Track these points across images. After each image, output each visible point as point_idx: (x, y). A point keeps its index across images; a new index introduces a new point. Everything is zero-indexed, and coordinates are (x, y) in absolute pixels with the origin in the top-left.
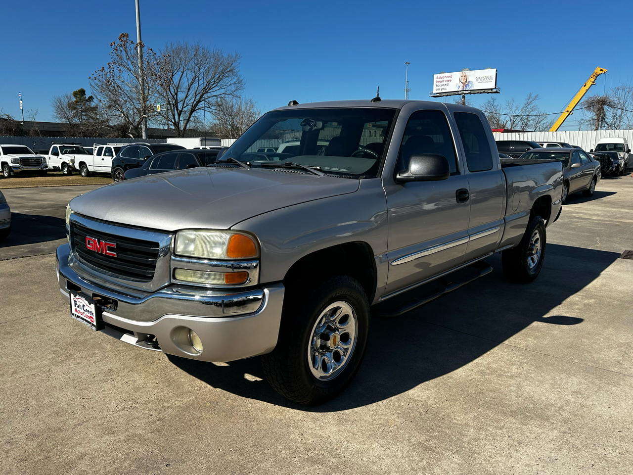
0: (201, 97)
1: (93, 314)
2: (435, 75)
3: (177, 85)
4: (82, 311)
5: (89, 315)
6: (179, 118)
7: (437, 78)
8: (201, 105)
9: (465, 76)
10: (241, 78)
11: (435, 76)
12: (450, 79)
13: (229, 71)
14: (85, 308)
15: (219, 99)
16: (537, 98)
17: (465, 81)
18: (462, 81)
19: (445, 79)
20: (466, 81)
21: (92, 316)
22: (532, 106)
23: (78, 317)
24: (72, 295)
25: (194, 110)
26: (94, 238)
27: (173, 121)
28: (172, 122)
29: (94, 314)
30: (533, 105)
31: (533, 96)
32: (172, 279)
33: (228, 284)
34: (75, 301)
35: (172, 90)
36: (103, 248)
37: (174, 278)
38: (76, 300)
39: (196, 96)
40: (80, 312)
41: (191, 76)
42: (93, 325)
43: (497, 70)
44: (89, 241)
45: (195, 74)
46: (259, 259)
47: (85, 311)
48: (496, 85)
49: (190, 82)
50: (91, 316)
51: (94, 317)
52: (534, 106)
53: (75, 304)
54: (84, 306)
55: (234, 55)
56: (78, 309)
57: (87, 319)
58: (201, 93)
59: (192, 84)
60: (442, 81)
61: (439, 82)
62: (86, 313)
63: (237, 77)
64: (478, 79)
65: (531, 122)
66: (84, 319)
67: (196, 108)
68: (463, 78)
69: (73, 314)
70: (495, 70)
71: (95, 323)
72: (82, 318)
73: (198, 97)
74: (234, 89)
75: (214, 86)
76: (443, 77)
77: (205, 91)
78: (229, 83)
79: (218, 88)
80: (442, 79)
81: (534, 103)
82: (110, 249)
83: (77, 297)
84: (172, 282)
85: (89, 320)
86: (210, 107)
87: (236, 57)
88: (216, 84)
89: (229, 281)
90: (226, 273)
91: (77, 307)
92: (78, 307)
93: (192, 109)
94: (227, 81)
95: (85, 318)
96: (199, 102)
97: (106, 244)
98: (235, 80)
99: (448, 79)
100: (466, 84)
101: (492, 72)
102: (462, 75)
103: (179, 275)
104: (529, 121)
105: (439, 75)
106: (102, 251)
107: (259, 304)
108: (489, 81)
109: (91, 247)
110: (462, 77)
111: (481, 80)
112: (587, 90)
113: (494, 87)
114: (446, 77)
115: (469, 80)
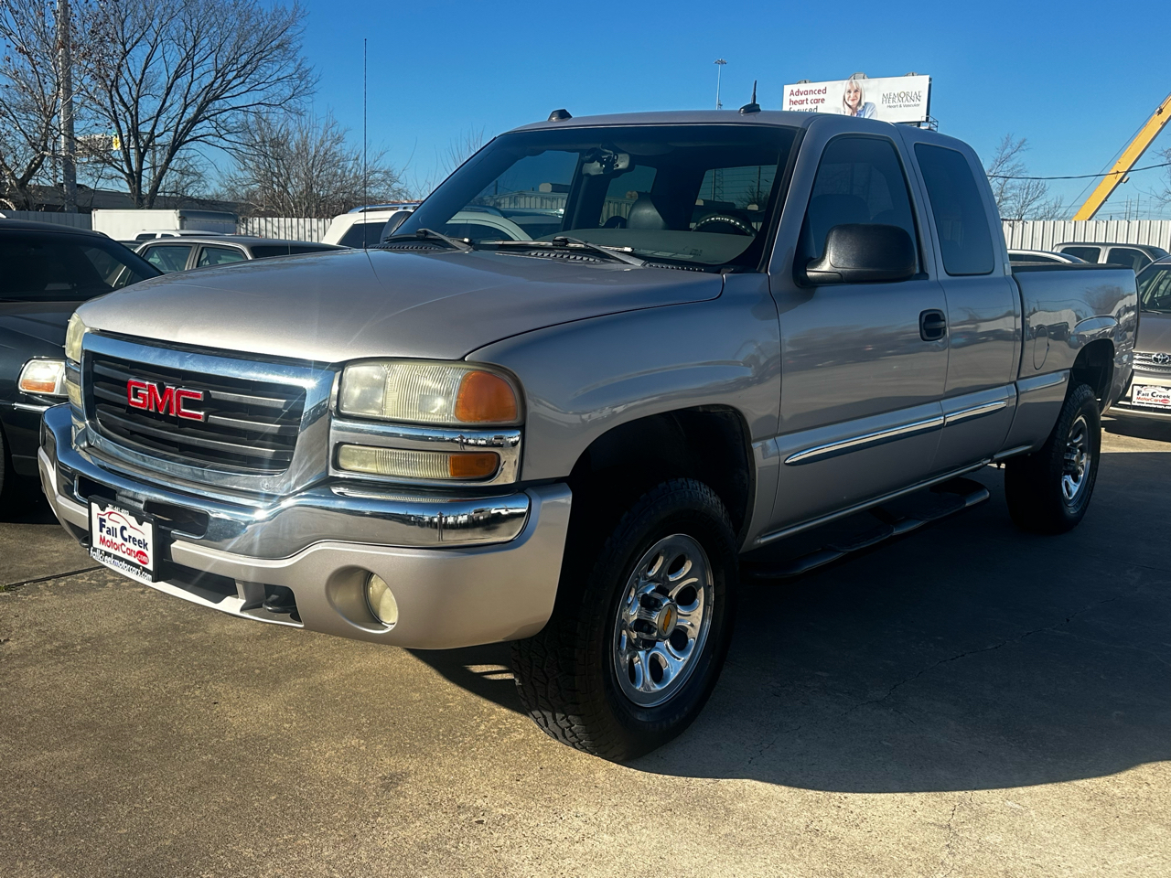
0: (200, 110)
1: (145, 545)
2: (785, 87)
3: (140, 77)
4: (119, 540)
5: (137, 548)
6: (141, 163)
7: (792, 94)
8: (199, 129)
9: (856, 91)
10: (307, 66)
11: (788, 89)
12: (821, 96)
13: (278, 47)
14: (126, 534)
15: (252, 118)
16: (1024, 147)
17: (857, 102)
18: (850, 103)
19: (810, 97)
20: (859, 103)
21: (144, 551)
22: (1010, 164)
23: (107, 554)
24: (95, 507)
25: (181, 143)
26: (150, 381)
27: (127, 171)
28: (123, 171)
29: (150, 546)
30: (1014, 162)
31: (1015, 141)
32: (331, 468)
33: (455, 478)
34: (102, 520)
35: (124, 90)
36: (170, 402)
37: (337, 467)
38: (106, 517)
39: (186, 107)
40: (112, 544)
41: (175, 56)
42: (145, 570)
43: (930, 79)
44: (135, 390)
45: (187, 54)
46: (521, 427)
47: (125, 540)
48: (928, 114)
49: (172, 71)
50: (142, 550)
51: (150, 553)
52: (1016, 166)
53: (102, 526)
54: (123, 528)
55: (290, 9)
56: (108, 538)
57: (131, 559)
58: (200, 100)
59: (177, 76)
60: (802, 102)
61: (795, 103)
62: (130, 545)
63: (295, 61)
64: (886, 98)
65: (1010, 203)
66: (121, 559)
67: (188, 138)
68: (852, 94)
69: (95, 550)
70: (928, 77)
71: (150, 566)
72: (116, 557)
73: (191, 111)
74: (288, 92)
75: (234, 83)
76: (806, 93)
77: (211, 95)
78: (275, 78)
79: (244, 89)
80: (803, 97)
81: (1018, 158)
82: (189, 404)
83: (108, 510)
84: (331, 474)
85: (136, 561)
86: (221, 136)
87: (294, 14)
88: (242, 79)
89: (458, 471)
90: (451, 455)
91: (104, 533)
92: (108, 532)
93: (175, 140)
94: (269, 72)
95: (126, 556)
96: (194, 121)
97: (179, 393)
98: (291, 71)
99: (818, 97)
100: (860, 108)
101: (920, 84)
102: (849, 87)
103: (347, 458)
104: (1006, 199)
105: (795, 87)
106: (169, 409)
107: (518, 526)
108: (912, 103)
109: (142, 402)
110: (850, 92)
111: (893, 101)
112: (1164, 124)
113: (924, 119)
114: (812, 92)
115: (866, 101)
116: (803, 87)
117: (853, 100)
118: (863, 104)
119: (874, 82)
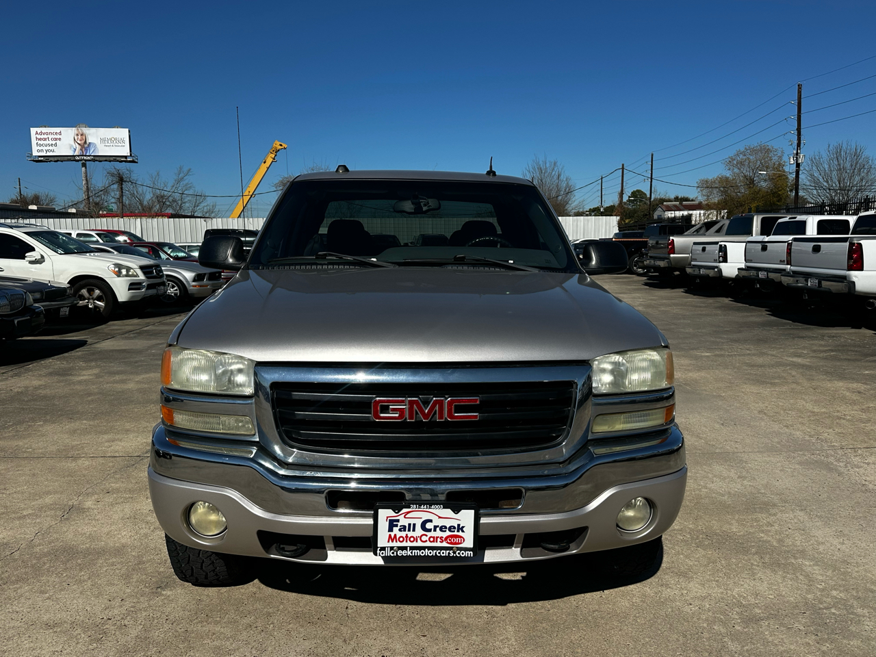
2: (32, 129)
7: (37, 133)
9: (82, 135)
12: (58, 136)
16: (190, 173)
17: (83, 142)
18: (79, 142)
19: (50, 137)
20: (85, 143)
30: (186, 182)
31: (185, 169)
43: (129, 131)
48: (131, 151)
52: (188, 183)
60: (45, 139)
61: (40, 139)
64: (103, 140)
65: (187, 205)
68: (79, 137)
70: (127, 130)
76: (47, 134)
80: (45, 136)
81: (187, 180)
99: (56, 136)
100: (86, 146)
101: (123, 133)
102: (76, 132)
104: (185, 203)
105: (39, 130)
108: (120, 144)
111: (108, 143)
112: (268, 168)
113: (129, 155)
114: (52, 134)
115: (90, 141)
116: (44, 130)
117: (80, 140)
118: (88, 143)
119: (93, 130)
